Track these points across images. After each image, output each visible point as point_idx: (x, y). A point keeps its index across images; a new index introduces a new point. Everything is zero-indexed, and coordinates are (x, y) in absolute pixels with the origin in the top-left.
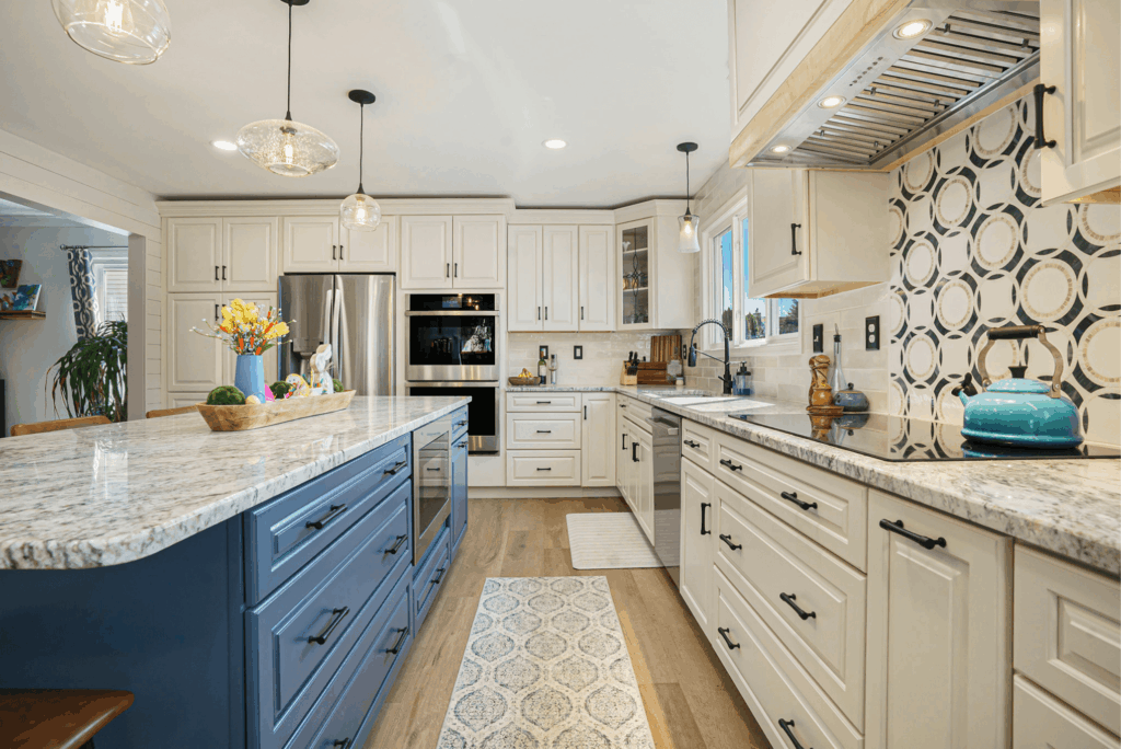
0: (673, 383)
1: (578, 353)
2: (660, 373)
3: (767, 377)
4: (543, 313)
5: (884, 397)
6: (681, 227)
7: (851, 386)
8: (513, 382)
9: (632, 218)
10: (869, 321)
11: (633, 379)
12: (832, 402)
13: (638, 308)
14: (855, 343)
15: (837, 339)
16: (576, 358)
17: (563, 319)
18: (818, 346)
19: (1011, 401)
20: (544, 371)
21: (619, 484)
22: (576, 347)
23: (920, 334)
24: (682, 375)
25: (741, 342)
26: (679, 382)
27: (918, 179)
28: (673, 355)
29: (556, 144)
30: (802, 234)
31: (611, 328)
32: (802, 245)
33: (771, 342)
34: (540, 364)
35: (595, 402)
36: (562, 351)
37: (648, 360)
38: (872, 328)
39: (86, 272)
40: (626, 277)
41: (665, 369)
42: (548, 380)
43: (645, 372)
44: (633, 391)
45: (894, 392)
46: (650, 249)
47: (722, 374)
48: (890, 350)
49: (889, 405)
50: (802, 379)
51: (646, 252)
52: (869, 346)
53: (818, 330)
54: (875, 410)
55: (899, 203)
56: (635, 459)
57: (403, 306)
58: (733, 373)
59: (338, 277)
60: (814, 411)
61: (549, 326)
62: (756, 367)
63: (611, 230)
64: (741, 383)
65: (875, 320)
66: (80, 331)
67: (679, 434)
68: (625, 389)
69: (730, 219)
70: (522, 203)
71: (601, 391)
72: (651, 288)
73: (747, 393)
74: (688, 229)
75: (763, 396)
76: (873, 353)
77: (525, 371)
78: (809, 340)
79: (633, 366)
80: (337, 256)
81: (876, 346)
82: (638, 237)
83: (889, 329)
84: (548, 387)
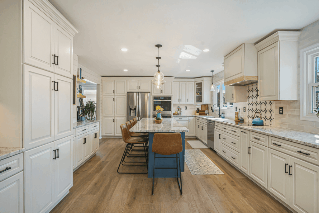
0: (206, 114)
1: (186, 108)
2: (203, 113)
3: (227, 115)
4: (179, 100)
5: (246, 119)
6: (211, 86)
7: (241, 117)
8: (174, 114)
9: (199, 80)
10: (244, 107)
11: (198, 114)
12: (238, 120)
13: (199, 99)
14: (242, 111)
15: (239, 110)
16: (185, 109)
17: (184, 101)
18: (236, 110)
19: (257, 120)
20: (179, 112)
21: (196, 135)
22: (185, 107)
23: (251, 110)
24: (208, 113)
25: (222, 108)
26: (208, 114)
27: (251, 88)
28: (206, 109)
29: (188, 71)
30: (234, 95)
31: (194, 103)
32: (234, 97)
33: (228, 108)
34: (178, 110)
35: (191, 119)
36: (183, 108)
37: (201, 110)
38: (244, 109)
39: (81, 90)
40: (197, 92)
41: (204, 112)
42: (180, 114)
43: (200, 112)
44: (198, 116)
45: (247, 118)
46: (202, 87)
47: (219, 114)
48: (247, 112)
49: (246, 120)
50: (234, 116)
51: (201, 88)
52: (244, 111)
53: (236, 108)
54: (245, 121)
55: (248, 91)
56: (202, 129)
57: (152, 99)
58: (221, 114)
59: (140, 93)
60: (236, 121)
61: (181, 103)
62: (225, 113)
63: (194, 82)
64: (222, 115)
65: (245, 107)
66: (80, 103)
67: (214, 124)
68: (196, 116)
69: (220, 83)
70: (176, 77)
71: (192, 116)
72: (202, 95)
73: (223, 117)
74: (212, 87)
75: (227, 118)
76: (244, 112)
77: (175, 112)
78: (235, 109)
79: (198, 111)
80: (139, 88)
81: (245, 111)
82: (199, 84)
83: (247, 109)
84: (180, 115)
